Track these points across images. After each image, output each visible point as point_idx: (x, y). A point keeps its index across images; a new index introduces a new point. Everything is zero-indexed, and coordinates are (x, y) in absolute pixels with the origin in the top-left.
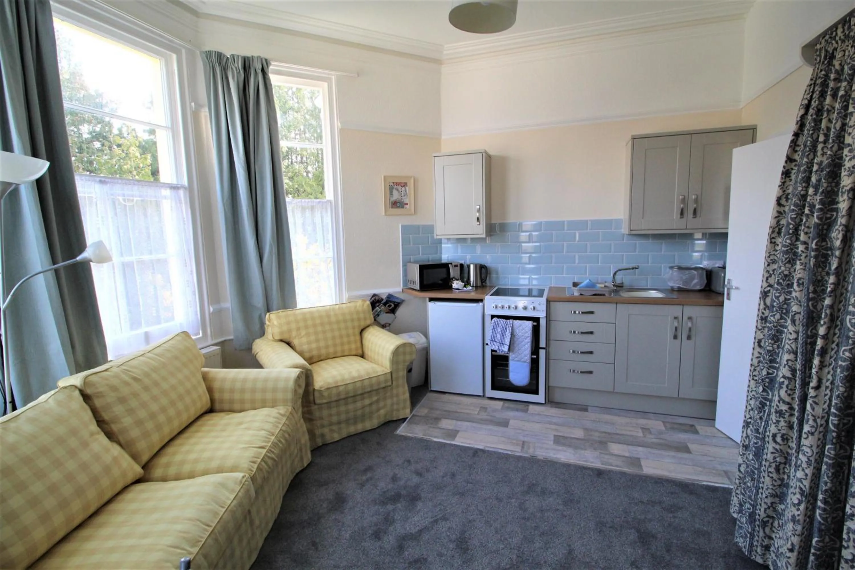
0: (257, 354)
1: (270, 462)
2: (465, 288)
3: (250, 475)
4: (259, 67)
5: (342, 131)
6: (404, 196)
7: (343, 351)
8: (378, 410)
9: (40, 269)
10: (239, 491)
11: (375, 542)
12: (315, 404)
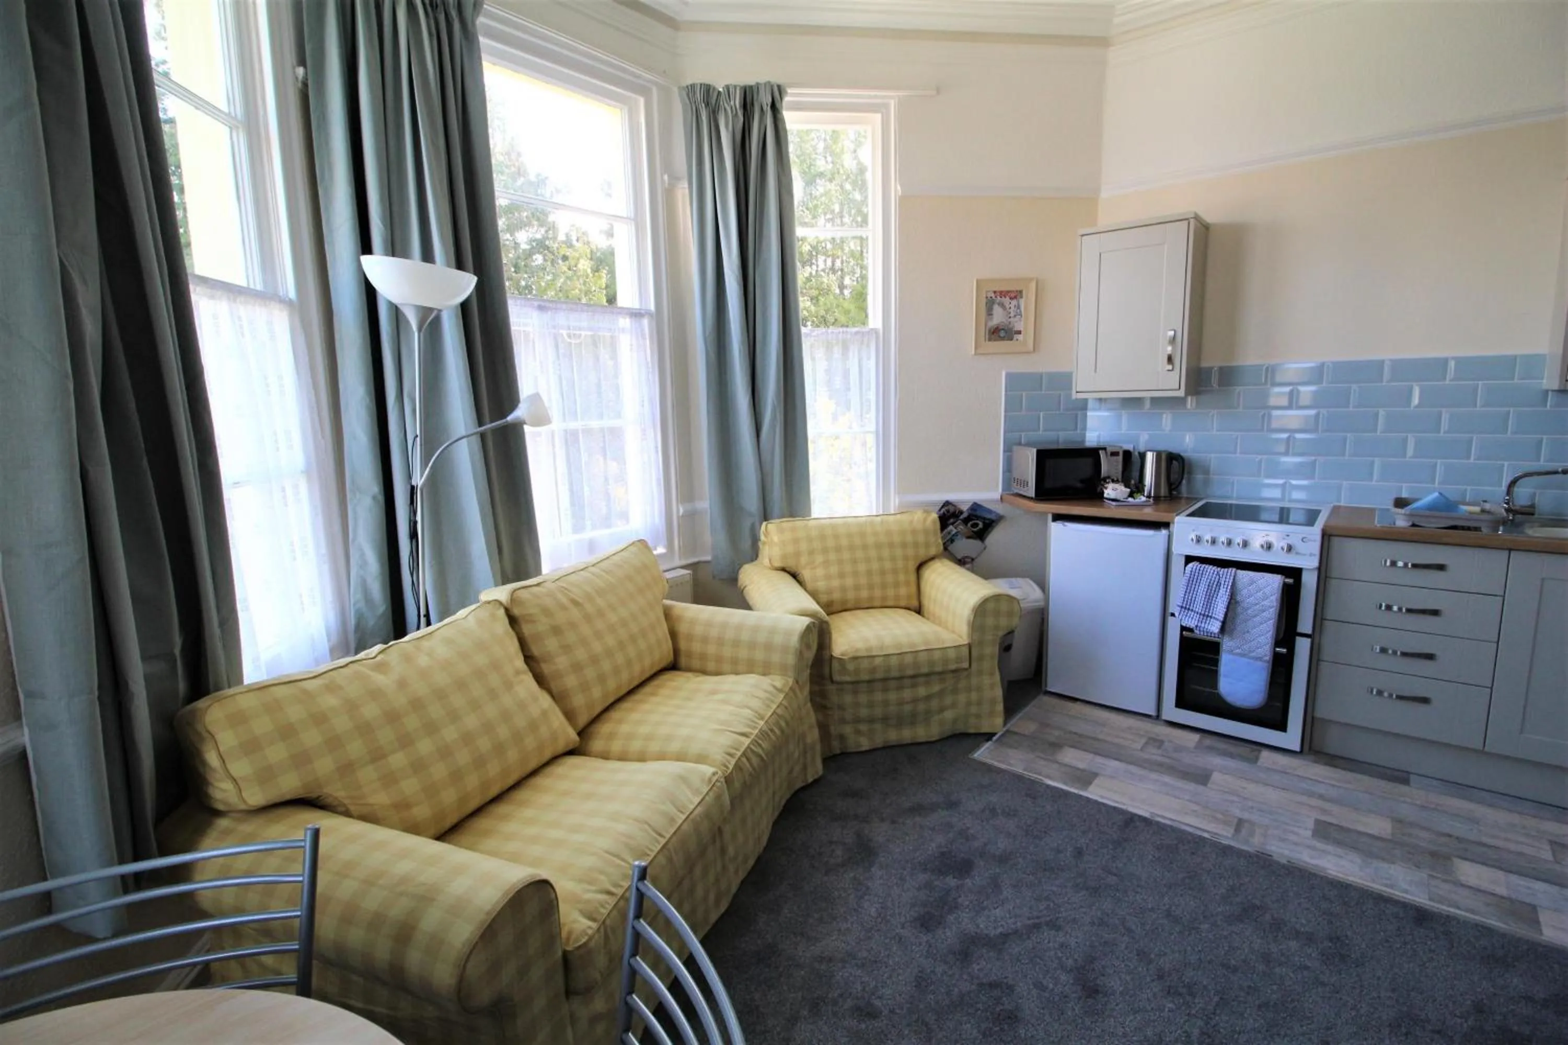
0: (745, 587)
1: (755, 760)
2: (1130, 499)
3: (724, 774)
4: (766, 100)
5: (904, 200)
6: (1015, 316)
7: (884, 598)
8: (942, 710)
9: (463, 433)
10: (707, 793)
11: (921, 932)
12: (832, 681)
